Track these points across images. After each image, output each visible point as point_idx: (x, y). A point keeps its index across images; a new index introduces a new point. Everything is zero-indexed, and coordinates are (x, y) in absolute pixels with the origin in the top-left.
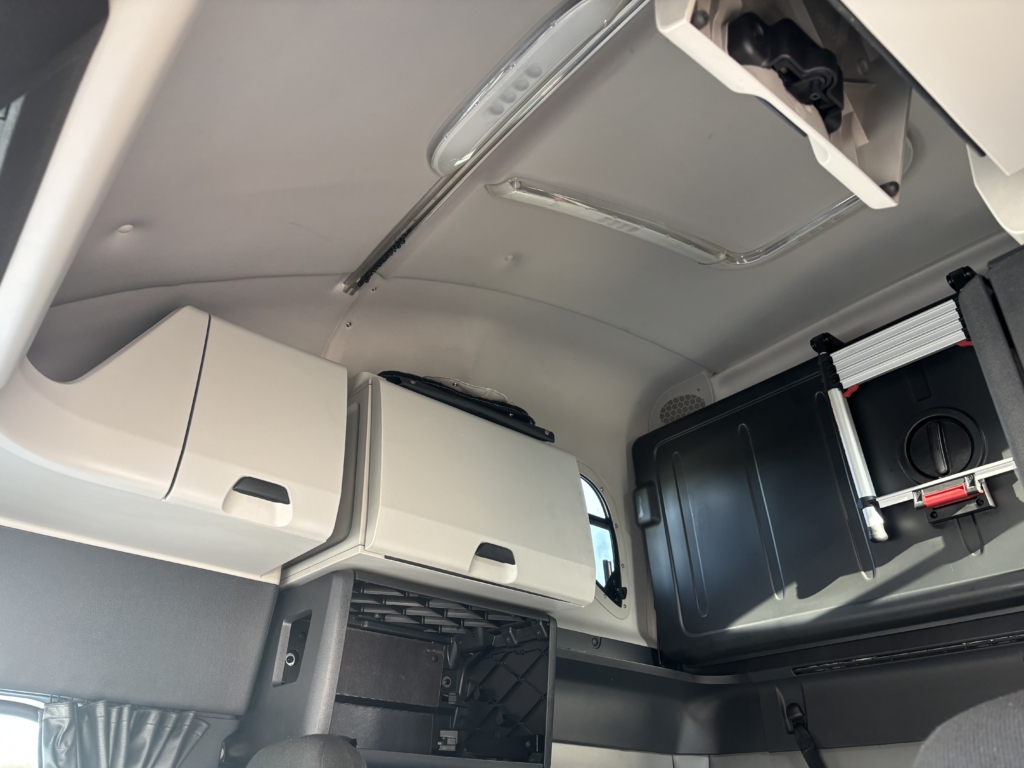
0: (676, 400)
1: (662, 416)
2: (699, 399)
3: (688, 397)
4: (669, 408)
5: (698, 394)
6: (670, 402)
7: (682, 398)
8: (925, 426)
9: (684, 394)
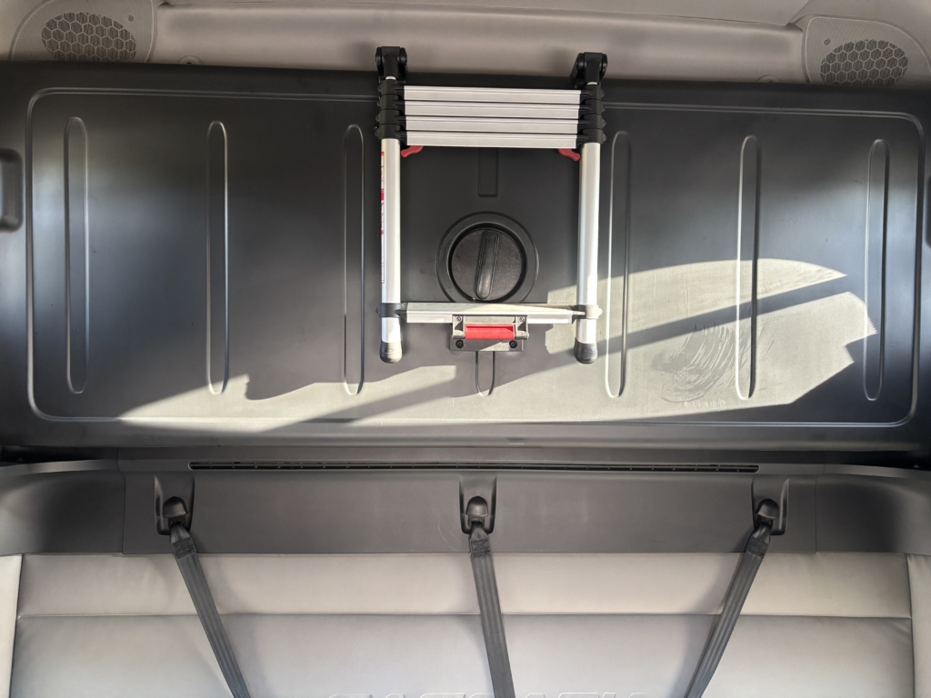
0: (82, 17)
1: (46, 34)
2: (126, 34)
3: (107, 21)
4: (64, 26)
5: (127, 25)
6: (71, 16)
7: (94, 19)
8: (480, 232)
9: (102, 14)
